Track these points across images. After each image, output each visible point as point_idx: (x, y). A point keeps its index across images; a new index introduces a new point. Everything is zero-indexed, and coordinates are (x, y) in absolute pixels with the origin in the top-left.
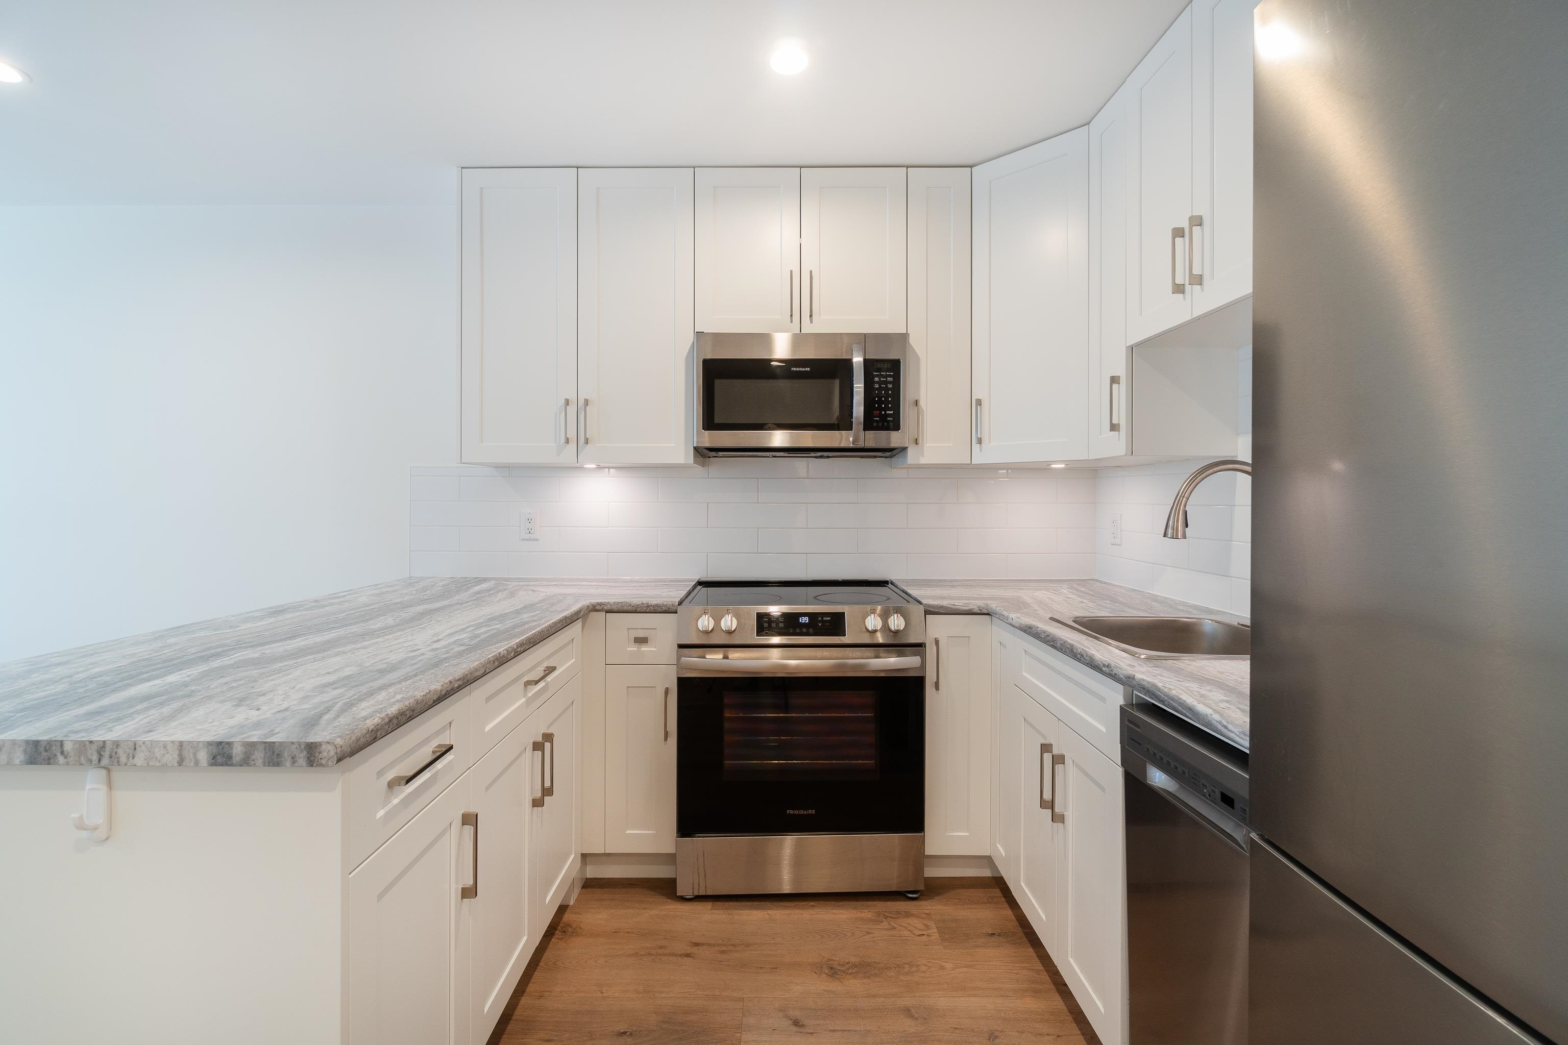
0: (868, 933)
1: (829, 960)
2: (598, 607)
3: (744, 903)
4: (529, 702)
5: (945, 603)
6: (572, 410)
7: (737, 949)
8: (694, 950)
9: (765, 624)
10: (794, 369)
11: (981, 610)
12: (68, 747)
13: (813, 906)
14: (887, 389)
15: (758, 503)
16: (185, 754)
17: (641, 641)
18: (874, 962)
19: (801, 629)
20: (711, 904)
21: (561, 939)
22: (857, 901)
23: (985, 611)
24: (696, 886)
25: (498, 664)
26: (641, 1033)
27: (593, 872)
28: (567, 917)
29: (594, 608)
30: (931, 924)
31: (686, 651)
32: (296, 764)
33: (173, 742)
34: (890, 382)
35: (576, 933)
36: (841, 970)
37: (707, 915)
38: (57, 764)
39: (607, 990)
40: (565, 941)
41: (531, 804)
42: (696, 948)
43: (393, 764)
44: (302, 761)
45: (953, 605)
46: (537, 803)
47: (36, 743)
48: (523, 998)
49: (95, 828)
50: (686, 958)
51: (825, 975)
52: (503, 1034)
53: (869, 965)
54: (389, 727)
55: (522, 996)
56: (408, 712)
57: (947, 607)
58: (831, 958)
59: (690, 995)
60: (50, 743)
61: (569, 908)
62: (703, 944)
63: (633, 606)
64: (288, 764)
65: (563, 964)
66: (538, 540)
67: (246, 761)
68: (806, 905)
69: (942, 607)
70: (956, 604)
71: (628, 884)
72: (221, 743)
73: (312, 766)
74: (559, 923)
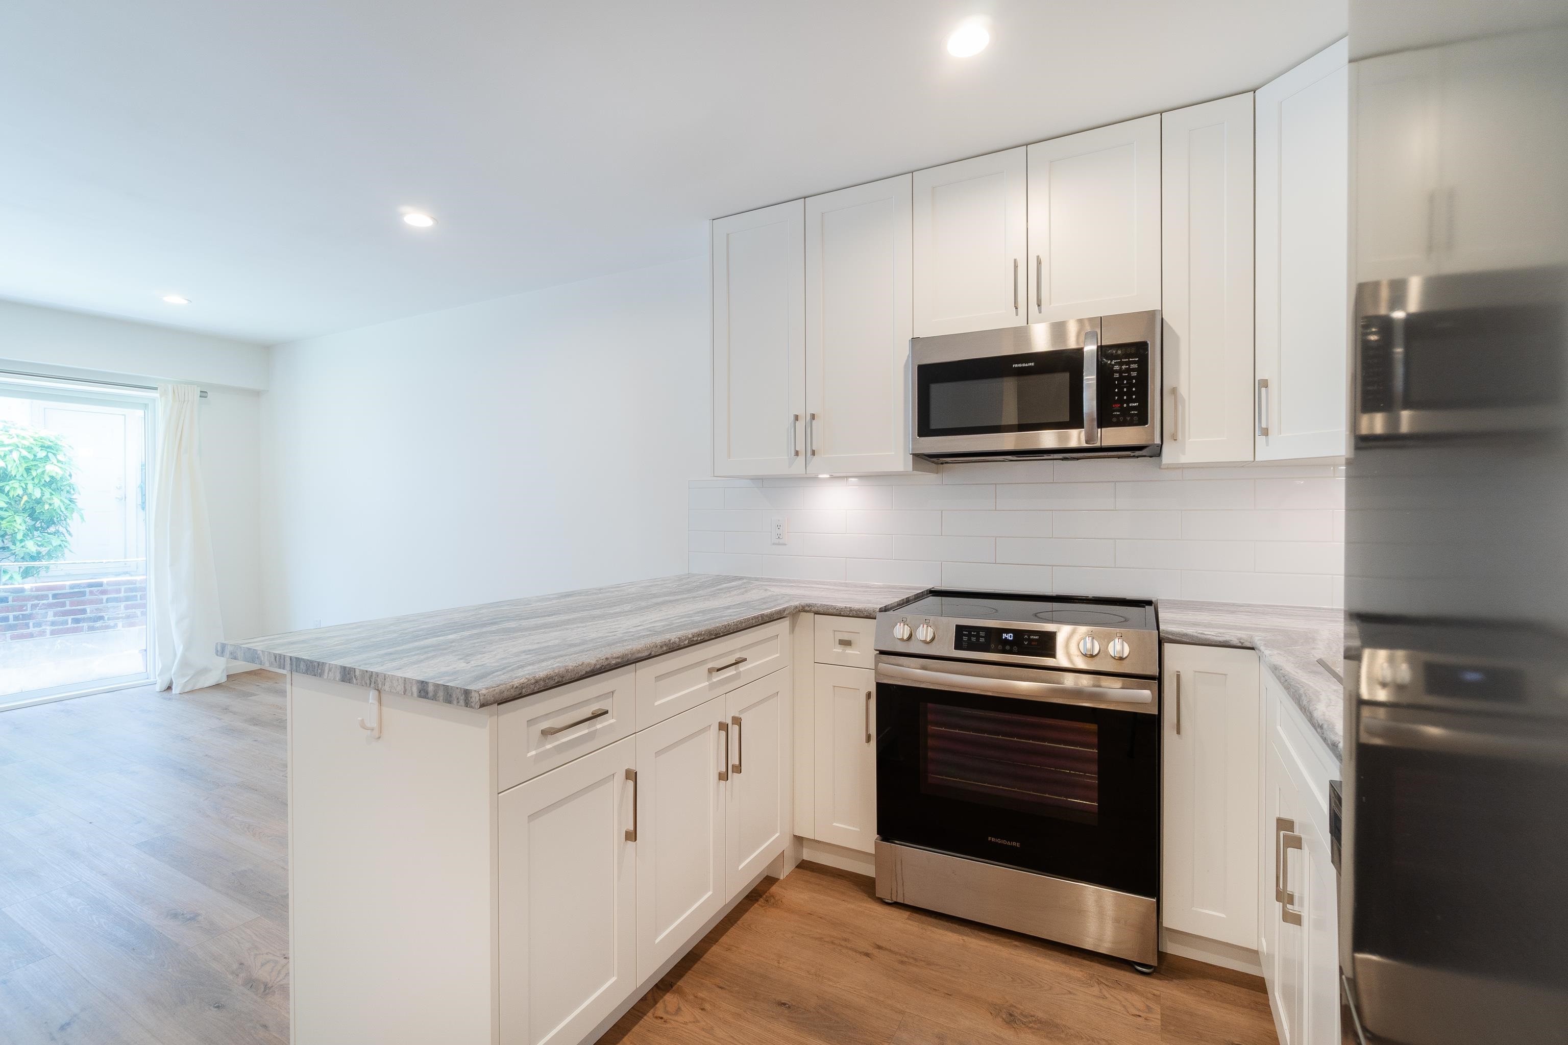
0: (1070, 993)
1: (1012, 1006)
2: (807, 608)
3: (942, 922)
4: (712, 687)
5: (1191, 631)
6: (800, 425)
7: (917, 964)
8: (875, 952)
9: (964, 637)
10: (1016, 366)
11: (1242, 643)
12: (357, 673)
13: (1016, 946)
14: (1130, 378)
15: (996, 510)
16: (408, 688)
17: (846, 643)
18: (1065, 1026)
19: (1004, 646)
20: (908, 913)
21: (762, 906)
22: (1070, 955)
23: (1249, 645)
24: (894, 892)
25: (667, 650)
26: (798, 1009)
27: (808, 855)
28: (774, 889)
29: (804, 609)
30: (1157, 1008)
31: (884, 657)
32: (459, 704)
33: (401, 677)
34: (1134, 370)
35: (776, 905)
36: (1021, 1021)
37: (899, 921)
38: (352, 683)
39: (784, 962)
40: (764, 909)
41: (717, 777)
42: (878, 950)
43: (547, 716)
44: (462, 702)
45: (1202, 634)
46: (724, 777)
47: (345, 668)
48: (714, 946)
49: (372, 730)
50: (865, 957)
51: (1001, 1020)
52: (689, 970)
53: (1057, 1026)
54: (535, 687)
55: (715, 944)
56: (556, 677)
57: (1193, 636)
58: (1015, 1004)
59: (855, 991)
60: (350, 668)
61: (779, 882)
62: (886, 949)
63: (837, 609)
64: (455, 702)
65: (756, 927)
66: (786, 545)
67: (435, 698)
68: (1009, 942)
69: (1186, 635)
70: (1206, 633)
71: (837, 875)
72: (423, 682)
73: (467, 707)
74: (766, 892)
